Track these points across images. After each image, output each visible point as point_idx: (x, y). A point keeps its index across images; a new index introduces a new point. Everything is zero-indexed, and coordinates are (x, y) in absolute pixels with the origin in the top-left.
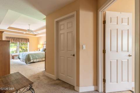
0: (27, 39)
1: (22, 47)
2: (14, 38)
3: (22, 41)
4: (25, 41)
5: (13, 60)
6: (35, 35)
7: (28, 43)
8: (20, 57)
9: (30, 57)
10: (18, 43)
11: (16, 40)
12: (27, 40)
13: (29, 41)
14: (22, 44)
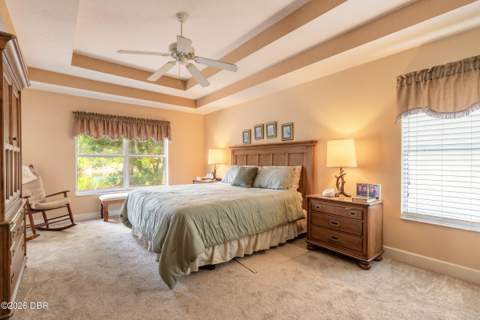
0: (163, 122)
1: (143, 162)
2: (107, 116)
3: (139, 132)
4: (153, 132)
5: (101, 222)
6: (196, 103)
7: (166, 141)
8: (133, 217)
9: (190, 230)
10: (126, 141)
11: (115, 127)
12: (160, 128)
13: (168, 135)
14: (142, 151)
